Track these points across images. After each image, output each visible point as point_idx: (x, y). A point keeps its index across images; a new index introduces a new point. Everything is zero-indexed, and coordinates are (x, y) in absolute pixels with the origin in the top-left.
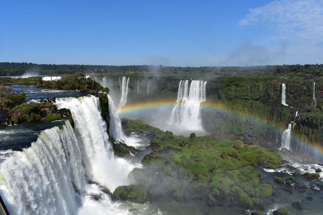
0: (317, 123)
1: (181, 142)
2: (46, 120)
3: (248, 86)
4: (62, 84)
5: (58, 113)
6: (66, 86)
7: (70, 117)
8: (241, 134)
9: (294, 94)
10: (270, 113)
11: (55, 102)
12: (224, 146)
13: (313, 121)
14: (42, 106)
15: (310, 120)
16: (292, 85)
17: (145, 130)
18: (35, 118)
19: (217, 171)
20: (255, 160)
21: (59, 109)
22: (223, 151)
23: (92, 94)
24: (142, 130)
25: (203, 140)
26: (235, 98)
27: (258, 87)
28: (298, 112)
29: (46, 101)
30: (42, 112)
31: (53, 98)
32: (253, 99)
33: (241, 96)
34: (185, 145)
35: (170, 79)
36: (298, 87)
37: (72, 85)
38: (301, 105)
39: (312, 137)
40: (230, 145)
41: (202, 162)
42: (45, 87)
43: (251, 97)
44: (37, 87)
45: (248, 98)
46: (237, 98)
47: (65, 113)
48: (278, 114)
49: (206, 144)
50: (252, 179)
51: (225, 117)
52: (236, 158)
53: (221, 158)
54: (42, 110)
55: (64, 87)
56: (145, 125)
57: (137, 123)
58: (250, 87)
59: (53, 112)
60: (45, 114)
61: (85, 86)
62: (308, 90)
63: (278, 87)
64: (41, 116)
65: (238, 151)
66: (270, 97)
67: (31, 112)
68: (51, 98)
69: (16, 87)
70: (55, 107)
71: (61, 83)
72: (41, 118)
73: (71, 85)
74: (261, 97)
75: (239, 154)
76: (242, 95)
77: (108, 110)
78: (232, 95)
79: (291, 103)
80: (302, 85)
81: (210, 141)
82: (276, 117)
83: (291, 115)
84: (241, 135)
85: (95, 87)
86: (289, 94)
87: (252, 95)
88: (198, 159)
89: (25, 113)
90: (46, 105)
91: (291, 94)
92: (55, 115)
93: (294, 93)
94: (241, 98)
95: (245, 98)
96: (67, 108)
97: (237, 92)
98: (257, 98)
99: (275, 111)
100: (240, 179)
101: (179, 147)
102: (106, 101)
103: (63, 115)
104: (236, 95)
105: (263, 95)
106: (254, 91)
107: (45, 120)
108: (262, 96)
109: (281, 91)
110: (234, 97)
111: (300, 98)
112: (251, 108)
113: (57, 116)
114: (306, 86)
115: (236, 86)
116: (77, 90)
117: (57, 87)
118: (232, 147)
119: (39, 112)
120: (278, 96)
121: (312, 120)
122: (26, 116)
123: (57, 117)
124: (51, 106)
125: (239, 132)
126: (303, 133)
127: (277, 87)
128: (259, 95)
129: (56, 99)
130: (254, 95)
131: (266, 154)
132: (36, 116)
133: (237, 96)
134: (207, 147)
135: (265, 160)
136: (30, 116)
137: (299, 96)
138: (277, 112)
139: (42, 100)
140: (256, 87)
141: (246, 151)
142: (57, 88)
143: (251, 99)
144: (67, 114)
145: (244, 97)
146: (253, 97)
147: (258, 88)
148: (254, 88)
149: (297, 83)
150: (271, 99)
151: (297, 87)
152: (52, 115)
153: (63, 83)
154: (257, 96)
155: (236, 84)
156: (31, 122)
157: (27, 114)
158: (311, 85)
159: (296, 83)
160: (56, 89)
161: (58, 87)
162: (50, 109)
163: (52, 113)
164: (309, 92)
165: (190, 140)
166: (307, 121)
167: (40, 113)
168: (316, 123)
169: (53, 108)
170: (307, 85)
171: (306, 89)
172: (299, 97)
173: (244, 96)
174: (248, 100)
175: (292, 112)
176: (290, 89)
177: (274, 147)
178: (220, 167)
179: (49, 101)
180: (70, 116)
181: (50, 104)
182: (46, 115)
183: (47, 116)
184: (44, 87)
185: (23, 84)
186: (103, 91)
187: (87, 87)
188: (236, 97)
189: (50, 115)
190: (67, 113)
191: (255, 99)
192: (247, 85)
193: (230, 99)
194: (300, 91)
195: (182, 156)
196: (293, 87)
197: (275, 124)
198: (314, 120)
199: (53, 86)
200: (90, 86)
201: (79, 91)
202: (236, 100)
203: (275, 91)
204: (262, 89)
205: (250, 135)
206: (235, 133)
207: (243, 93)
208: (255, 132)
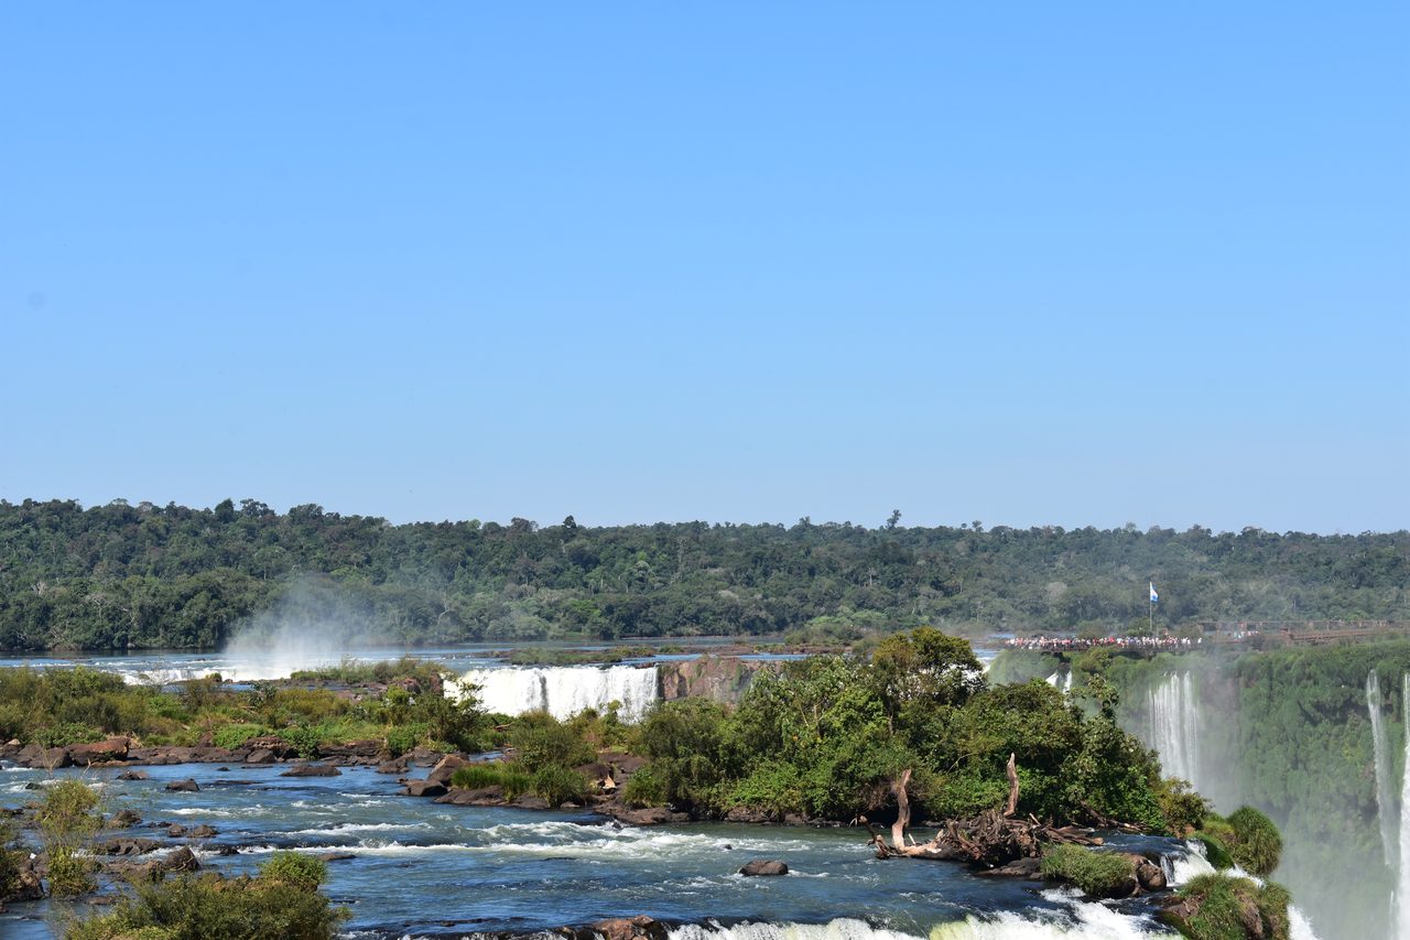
4: (714, 756)
6: (767, 781)
23: (1091, 897)
31: (638, 928)
37: (838, 774)
42: (518, 787)
44: (430, 792)
55: (735, 796)
61: (990, 789)
68: (617, 924)
69: (191, 786)
71: (709, 747)
73: (821, 776)
85: (1114, 797)
116: (898, 839)
117: (655, 798)
142: (660, 811)
153: (732, 750)
160: (647, 815)
161: (673, 798)
184: (507, 795)
185: (259, 756)
186: (1214, 857)
187: (1026, 806)
199: (603, 773)
200: (1051, 786)
201: (932, 848)
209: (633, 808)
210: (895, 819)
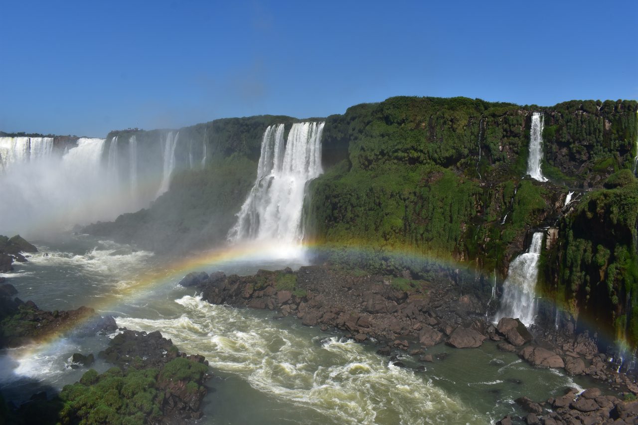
0: (625, 220)
3: (420, 122)
8: (389, 268)
9: (572, 146)
10: (480, 199)
13: (612, 212)
15: (602, 208)
16: (562, 116)
26: (380, 157)
27: (452, 121)
28: (573, 197)
32: (435, 160)
33: (396, 151)
35: (247, 125)
36: (582, 122)
38: (593, 178)
39: (607, 275)
43: (428, 152)
45: (419, 157)
46: (386, 157)
48: (505, 203)
51: (351, 218)
58: (430, 124)
62: (618, 131)
63: (517, 121)
66: (491, 155)
74: (460, 156)
76: (400, 146)
78: (373, 150)
79: (562, 175)
80: (597, 115)
82: (495, 210)
83: (546, 203)
84: (387, 271)
86: (555, 147)
87: (431, 146)
91: (561, 145)
93: (571, 140)
94: (396, 158)
95: (411, 155)
97: (387, 137)
98: (446, 158)
99: (494, 192)
104: (383, 147)
105: (469, 149)
106: (439, 136)
108: (466, 151)
109: (527, 138)
110: (378, 153)
111: (589, 158)
112: (425, 186)
114: (611, 117)
115: (387, 123)
120: (517, 153)
121: (608, 209)
125: (383, 262)
126: (579, 262)
127: (515, 122)
128: (454, 148)
130: (440, 147)
133: (385, 152)
137: (589, 153)
138: (501, 197)
140: (445, 123)
143: (429, 161)
145: (406, 155)
146: (436, 152)
147: (452, 127)
148: (438, 127)
149: (582, 109)
150: (494, 163)
151: (580, 122)
154: (447, 150)
155: (385, 115)
158: (628, 115)
159: (578, 109)
164: (621, 138)
166: (589, 215)
168: (621, 218)
170: (614, 115)
171: (610, 130)
172: (588, 155)
173: (405, 151)
174: (421, 163)
175: (551, 195)
176: (558, 131)
177: (482, 315)
188: (382, 153)
191: (440, 159)
192: (418, 118)
193: (366, 163)
194: (590, 134)
196: (568, 122)
197: (488, 236)
198: (615, 209)
202: (384, 163)
203: (507, 136)
204: (465, 130)
205: (417, 274)
206: (371, 267)
207: (404, 141)
208: (430, 263)
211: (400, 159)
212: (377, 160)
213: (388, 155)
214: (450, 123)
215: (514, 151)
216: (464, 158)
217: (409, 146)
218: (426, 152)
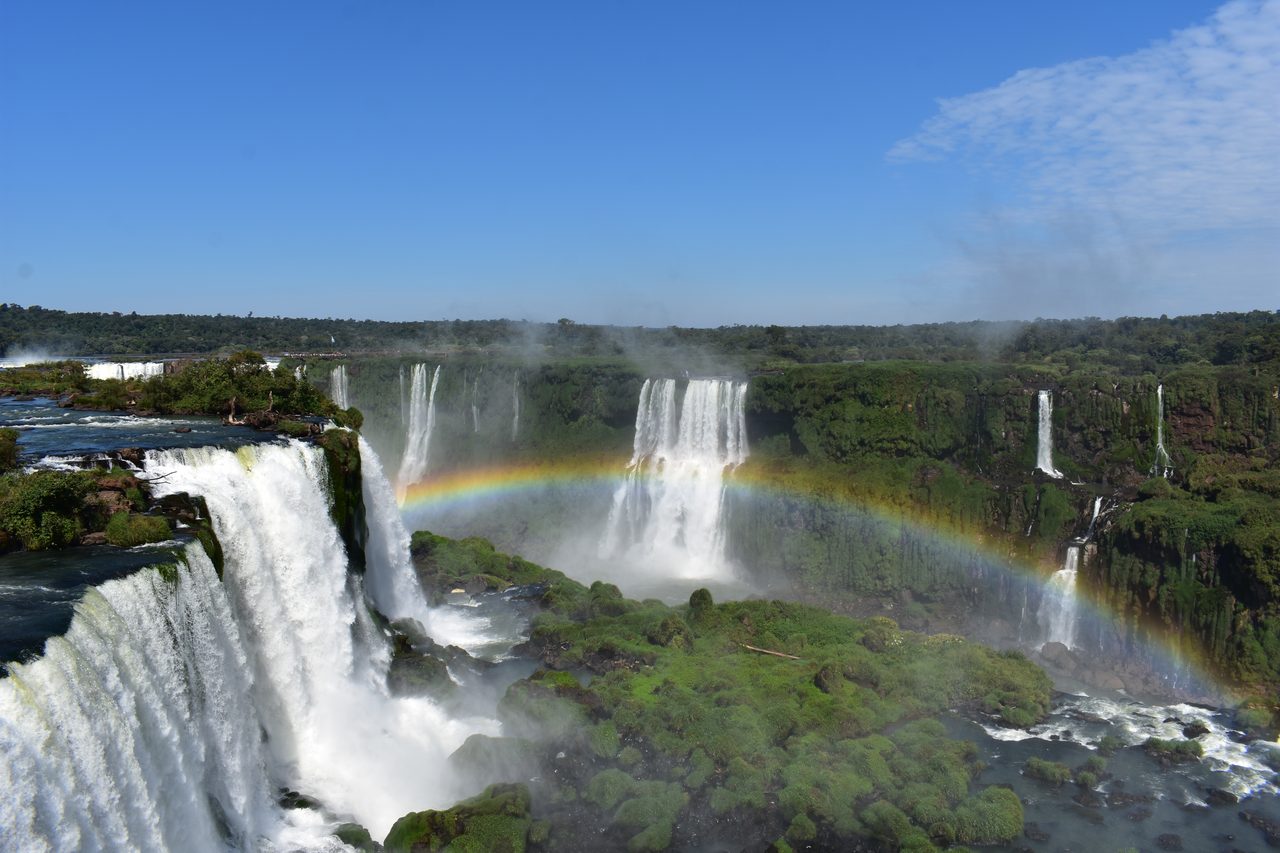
0: (1175, 544)
1: (655, 626)
2: (107, 541)
3: (907, 403)
4: (169, 392)
5: (155, 513)
6: (188, 401)
7: (204, 528)
8: (885, 589)
9: (1085, 432)
10: (996, 505)
11: (141, 465)
12: (824, 641)
13: (1161, 536)
14: (90, 485)
15: (1150, 530)
16: (1074, 396)
17: (508, 580)
18: (58, 535)
19: (803, 740)
20: (949, 694)
21: (158, 495)
22: (823, 658)
23: (294, 437)
24: (494, 579)
25: (740, 618)
26: (858, 448)
27: (947, 403)
28: (1103, 502)
29: (104, 464)
30: (89, 507)
31: (133, 451)
32: (929, 453)
33: (880, 441)
34: (669, 638)
35: (604, 375)
36: (1097, 405)
37: (212, 398)
38: (1112, 472)
39: (1158, 597)
40: (848, 634)
41: (743, 708)
42: (99, 404)
43: (921, 443)
44: (67, 406)
45: (909, 449)
46: (867, 448)
47: (183, 512)
48: (1028, 511)
49: (754, 635)
50: (944, 771)
51: (822, 525)
52: (875, 686)
53: (814, 687)
54: (90, 499)
55: (177, 406)
56: (508, 559)
57: (474, 550)
58: (918, 405)
59: (134, 508)
60: (102, 519)
61: (265, 402)
62: (1137, 415)
63: (1024, 403)
64: (85, 524)
65: (880, 658)
66: (993, 443)
67: (43, 509)
68: (125, 450)
70: (144, 488)
71: (167, 390)
72: (83, 534)
73: (207, 399)
74: (958, 445)
75: (883, 672)
76: (885, 435)
77: (360, 498)
78: (847, 438)
79: (1075, 466)
80: (1113, 396)
81: (768, 619)
82: (1018, 520)
83: (1075, 512)
84: (884, 592)
85: (306, 405)
86: (1066, 432)
87: (924, 435)
88: (723, 693)
89: (15, 515)
90: (107, 479)
91: (1073, 430)
92: (141, 521)
93: (1085, 426)
95: (900, 447)
96: (193, 492)
97: (867, 423)
98: (943, 449)
99: (1013, 497)
100: (893, 770)
101: (648, 649)
102: (352, 465)
103: (178, 521)
104: (864, 435)
105: (967, 437)
106: (931, 421)
107: (101, 541)
108: (963, 440)
109: (1035, 421)
110: (856, 443)
111: (1106, 446)
112: (922, 486)
113: (152, 524)
114: (1130, 399)
115: (863, 403)
116: (231, 419)
117: (148, 407)
118: (858, 643)
119: (76, 510)
120: (1023, 440)
121: (1157, 531)
122: (22, 524)
123: (153, 530)
124: (128, 485)
125: (877, 582)
126: (1125, 582)
127: (1021, 404)
128: (951, 437)
129: (147, 454)
130: (934, 436)
131: (990, 669)
132: (63, 527)
133: (866, 442)
134: (758, 647)
135: (987, 693)
136: (38, 524)
137: (1105, 439)
138: (1022, 503)
139: (88, 459)
140: (937, 404)
141: (913, 658)
142: (150, 411)
143: (921, 453)
144: (191, 515)
145: (893, 445)
146: (930, 442)
147: (948, 411)
148: (929, 409)
149: (1096, 387)
150: (996, 452)
151: (1094, 404)
152: (129, 521)
153: (175, 391)
154: (944, 440)
155: (860, 392)
156: (40, 549)
157: (25, 516)
158: (1148, 397)
159: (1092, 389)
160: (145, 413)
161: (155, 407)
162: (124, 494)
163: (130, 512)
164: (1142, 423)
165: (688, 618)
166: (1136, 535)
167: (80, 514)
168: (1171, 542)
169: (133, 492)
170: (1133, 397)
171: (1128, 414)
172: (1103, 442)
173: (892, 441)
174: (911, 455)
175: (1078, 501)
176: (1070, 414)
177: (1014, 640)
178: (814, 725)
179: (116, 462)
180: (204, 524)
181: (124, 476)
182: (107, 523)
183: (108, 526)
184: (94, 407)
185: (5, 394)
186: (338, 424)
187: (275, 408)
188: (862, 443)
189: (122, 520)
190: (194, 512)
191: (934, 451)
192: (905, 398)
193: (839, 454)
194: (1107, 418)
195: (660, 684)
196: (1081, 404)
197: (1014, 551)
198: (1164, 533)
199: (130, 400)
200: (285, 402)
201: (242, 422)
202: (863, 455)
203: (1010, 420)
204: (962, 414)
205: (921, 594)
206: (862, 588)
207: (890, 429)
208: (939, 581)
209: (139, 411)
210: (229, 413)
211: (883, 450)
212: (855, 450)
213: (870, 446)
214: (946, 406)
215: (1019, 438)
216: (962, 447)
217: (898, 436)
218: (917, 441)
